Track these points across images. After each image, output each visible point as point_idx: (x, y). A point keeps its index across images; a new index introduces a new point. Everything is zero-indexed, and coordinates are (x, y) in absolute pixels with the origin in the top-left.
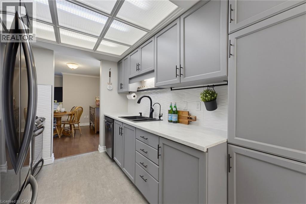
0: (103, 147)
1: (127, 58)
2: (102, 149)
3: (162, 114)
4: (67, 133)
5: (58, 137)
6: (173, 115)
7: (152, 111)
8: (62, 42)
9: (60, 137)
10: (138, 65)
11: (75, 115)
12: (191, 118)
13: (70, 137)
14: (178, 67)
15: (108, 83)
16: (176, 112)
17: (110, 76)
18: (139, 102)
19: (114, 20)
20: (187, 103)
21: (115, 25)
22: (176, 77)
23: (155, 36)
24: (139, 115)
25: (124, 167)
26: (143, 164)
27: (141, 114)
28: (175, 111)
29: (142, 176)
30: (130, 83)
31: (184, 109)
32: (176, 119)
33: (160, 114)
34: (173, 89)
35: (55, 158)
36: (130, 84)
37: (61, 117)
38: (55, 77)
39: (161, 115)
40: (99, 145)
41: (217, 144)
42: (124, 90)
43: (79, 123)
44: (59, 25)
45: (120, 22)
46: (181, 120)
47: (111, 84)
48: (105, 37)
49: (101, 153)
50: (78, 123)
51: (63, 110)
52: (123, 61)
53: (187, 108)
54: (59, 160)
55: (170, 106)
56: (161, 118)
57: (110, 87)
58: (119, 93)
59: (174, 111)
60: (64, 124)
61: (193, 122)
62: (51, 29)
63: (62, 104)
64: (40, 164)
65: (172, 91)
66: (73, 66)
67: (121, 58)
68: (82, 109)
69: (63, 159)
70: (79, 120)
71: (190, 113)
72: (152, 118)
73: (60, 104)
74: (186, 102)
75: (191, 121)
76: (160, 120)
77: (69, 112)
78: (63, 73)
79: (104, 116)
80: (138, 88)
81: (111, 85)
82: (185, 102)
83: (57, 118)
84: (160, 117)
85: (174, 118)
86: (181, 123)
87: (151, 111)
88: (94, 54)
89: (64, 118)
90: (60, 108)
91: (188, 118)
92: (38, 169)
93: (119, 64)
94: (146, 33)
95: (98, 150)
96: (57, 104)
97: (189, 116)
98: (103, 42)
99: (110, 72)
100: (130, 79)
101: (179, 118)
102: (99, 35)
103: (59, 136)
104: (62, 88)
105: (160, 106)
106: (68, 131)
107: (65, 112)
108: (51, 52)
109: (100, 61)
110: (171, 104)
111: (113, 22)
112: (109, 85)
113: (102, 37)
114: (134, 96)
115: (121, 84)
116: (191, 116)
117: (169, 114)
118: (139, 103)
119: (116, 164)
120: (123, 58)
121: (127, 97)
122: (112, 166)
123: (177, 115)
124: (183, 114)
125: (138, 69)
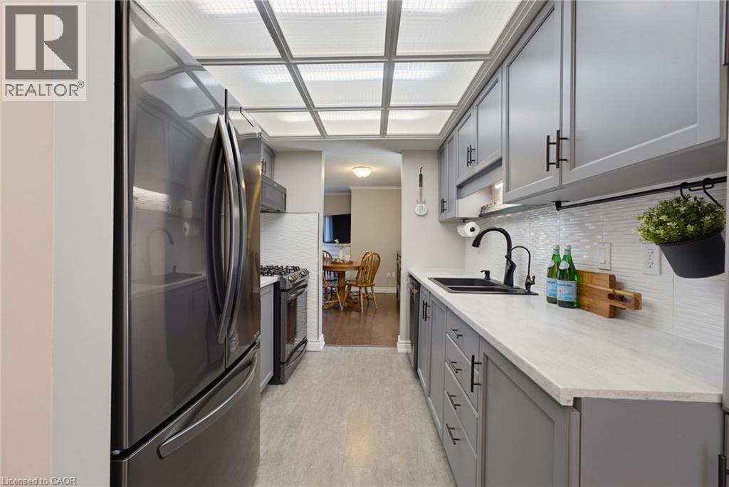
0: (405, 342)
1: (453, 137)
2: (403, 346)
3: (534, 277)
4: (354, 303)
5: (339, 308)
6: (559, 282)
7: (511, 268)
8: (329, 133)
9: (342, 309)
10: (470, 150)
11: (369, 269)
12: (622, 298)
13: (359, 310)
14: (553, 139)
15: (417, 200)
16: (569, 274)
17: (421, 185)
18: (476, 243)
19: (396, 64)
20: (611, 245)
21: (402, 72)
22: (548, 170)
23: (503, 64)
24: (483, 276)
25: (429, 396)
26: (453, 398)
27: (487, 273)
28: (565, 270)
29: (450, 426)
30: (459, 197)
31: (602, 266)
32: (569, 294)
33: (528, 277)
34: (563, 205)
35: (326, 343)
36: (460, 200)
37: (344, 272)
38: (325, 197)
39: (532, 280)
40: (399, 336)
41: (644, 398)
42: (448, 215)
43: (374, 287)
44: (316, 106)
45: (409, 63)
46: (586, 301)
47: (425, 202)
48: (392, 104)
49: (401, 353)
50: (372, 286)
51: (348, 259)
52: (447, 146)
53: (611, 264)
54: (330, 348)
55: (554, 255)
56: (533, 289)
57: (421, 209)
58: (442, 222)
59: (563, 272)
60: (350, 286)
61: (629, 312)
62: (307, 117)
63: (350, 246)
64: (301, 349)
65: (562, 211)
66: (362, 173)
67: (442, 138)
68: (379, 257)
69: (337, 349)
70: (372, 281)
71: (618, 279)
72: (512, 285)
73: (342, 246)
74: (607, 246)
75: (621, 309)
76: (529, 293)
77: (358, 262)
78: (352, 188)
79: (408, 274)
80: (482, 208)
81: (423, 205)
82: (603, 243)
83: (339, 273)
84: (528, 285)
85: (564, 290)
86: (589, 308)
87: (508, 268)
88: (383, 142)
89: (350, 275)
90: (342, 254)
91: (611, 296)
92: (296, 354)
93: (441, 153)
94: (481, 63)
95: (396, 346)
96: (338, 246)
97: (611, 290)
98: (393, 115)
99: (421, 176)
100: (460, 187)
101: (580, 292)
102: (380, 104)
103: (341, 306)
104: (349, 216)
105: (528, 255)
106: (356, 299)
107: (351, 262)
108: (315, 154)
109: (400, 153)
110: (558, 250)
111: (395, 68)
112: (418, 205)
113: (386, 106)
114: (472, 230)
115: (443, 202)
116: (619, 289)
117: (550, 279)
118: (478, 246)
119: (421, 384)
120: (446, 140)
121: (459, 231)
122: (412, 386)
123: (573, 284)
124: (595, 281)
125: (470, 162)
